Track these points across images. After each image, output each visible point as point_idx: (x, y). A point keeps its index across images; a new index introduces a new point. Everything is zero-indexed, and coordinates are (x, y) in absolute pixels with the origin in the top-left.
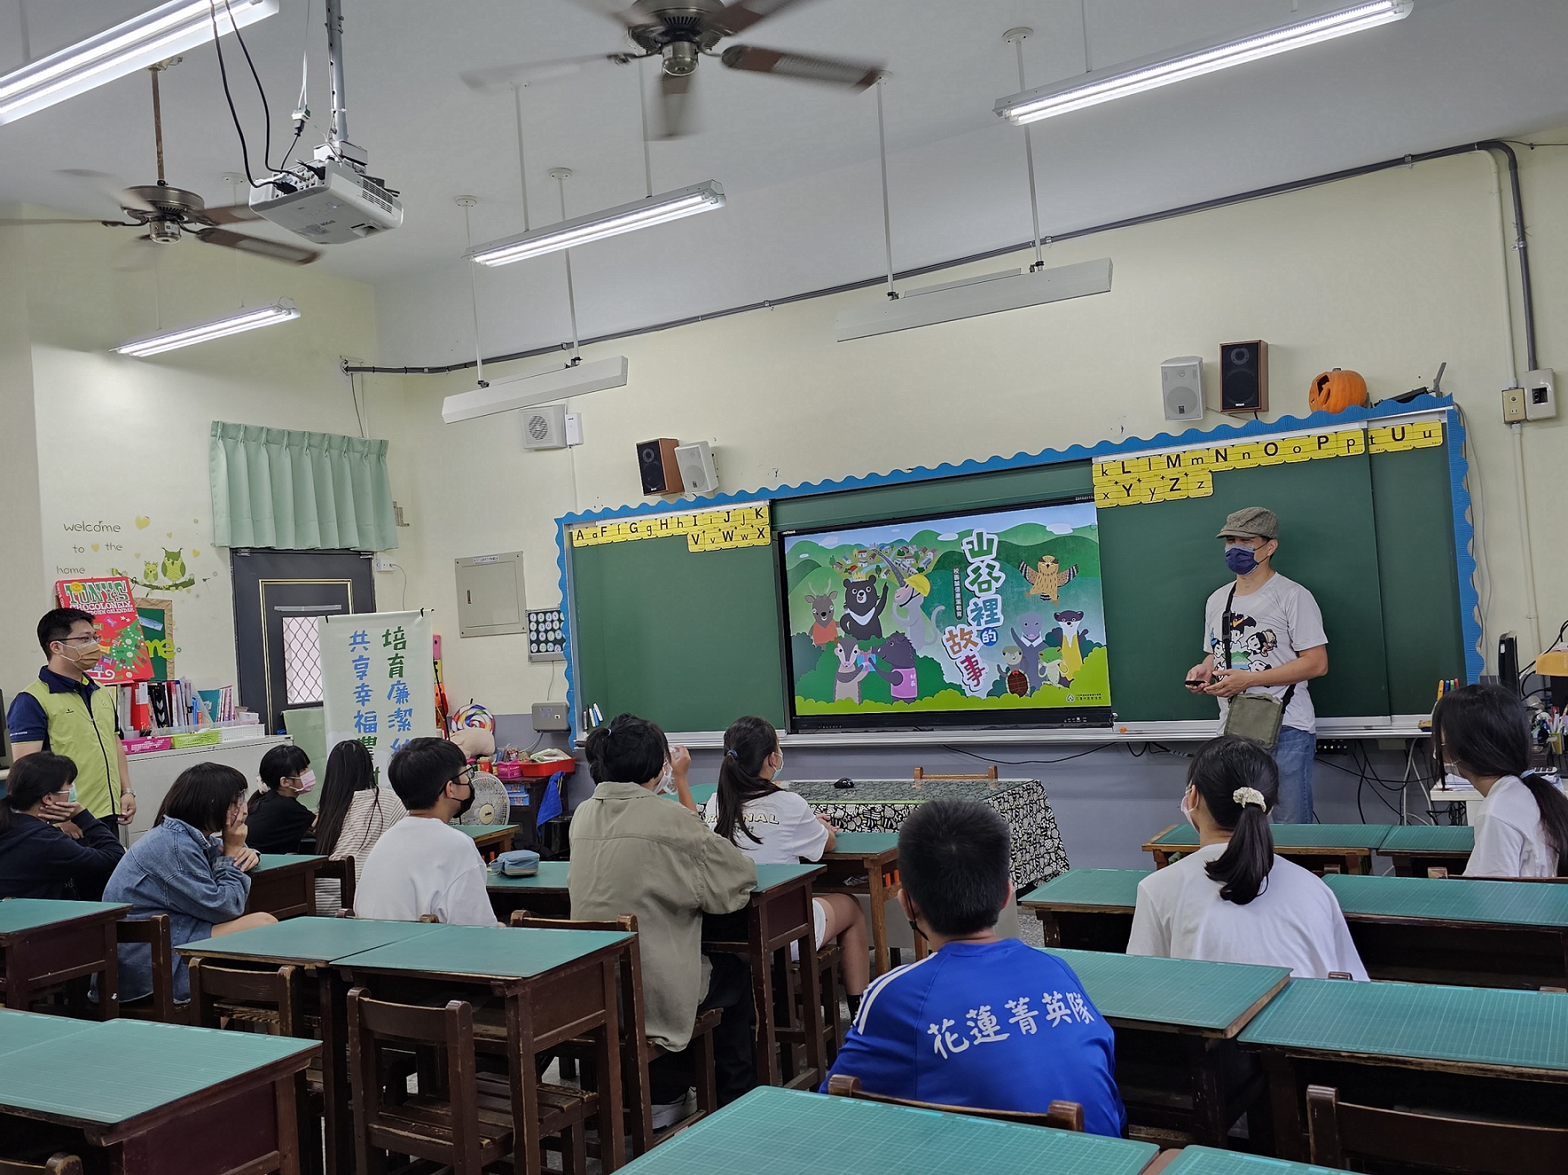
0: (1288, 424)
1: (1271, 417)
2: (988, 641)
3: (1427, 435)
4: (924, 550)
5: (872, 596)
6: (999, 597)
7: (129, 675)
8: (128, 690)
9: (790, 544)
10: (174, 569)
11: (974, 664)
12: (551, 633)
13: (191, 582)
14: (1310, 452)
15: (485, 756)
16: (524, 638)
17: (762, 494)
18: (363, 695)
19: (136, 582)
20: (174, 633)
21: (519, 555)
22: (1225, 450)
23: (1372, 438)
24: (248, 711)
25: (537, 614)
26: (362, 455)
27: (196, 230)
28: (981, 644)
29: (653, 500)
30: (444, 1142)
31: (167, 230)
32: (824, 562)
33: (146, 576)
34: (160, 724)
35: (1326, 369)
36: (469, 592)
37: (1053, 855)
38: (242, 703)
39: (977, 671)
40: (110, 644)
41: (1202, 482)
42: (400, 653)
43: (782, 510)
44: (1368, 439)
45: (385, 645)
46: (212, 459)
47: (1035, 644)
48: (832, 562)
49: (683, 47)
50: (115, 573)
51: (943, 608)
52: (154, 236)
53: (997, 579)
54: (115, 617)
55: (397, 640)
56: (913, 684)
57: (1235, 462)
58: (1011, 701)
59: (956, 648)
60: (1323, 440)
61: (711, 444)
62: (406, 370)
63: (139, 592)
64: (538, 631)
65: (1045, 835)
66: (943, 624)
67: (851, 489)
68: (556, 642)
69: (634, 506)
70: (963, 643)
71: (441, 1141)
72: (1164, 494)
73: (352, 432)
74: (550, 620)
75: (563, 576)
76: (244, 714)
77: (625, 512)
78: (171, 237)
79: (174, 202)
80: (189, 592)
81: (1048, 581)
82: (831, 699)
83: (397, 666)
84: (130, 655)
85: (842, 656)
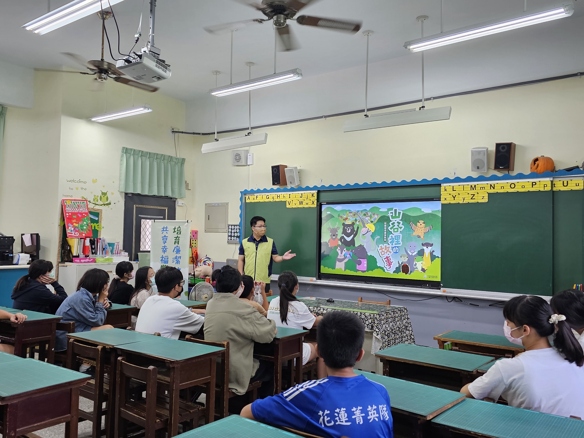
0: (520, 176)
1: (514, 173)
2: (395, 251)
3: (577, 185)
4: (374, 214)
5: (353, 230)
6: (401, 235)
7: (84, 235)
8: (83, 240)
9: (324, 208)
10: (104, 199)
11: (389, 260)
12: (236, 233)
13: (110, 204)
14: (529, 188)
15: (208, 276)
16: (226, 235)
17: (315, 188)
18: (165, 250)
19: (90, 202)
20: (102, 221)
21: (227, 204)
22: (494, 185)
23: (554, 184)
24: (125, 252)
25: (232, 226)
26: (176, 163)
27: (114, 77)
28: (392, 252)
29: (275, 187)
30: (143, 419)
31: (102, 77)
32: (336, 215)
33: (94, 200)
34: (93, 253)
35: (538, 155)
36: (209, 216)
37: (409, 337)
38: (124, 249)
39: (390, 263)
40: (78, 223)
41: (484, 197)
42: (179, 236)
43: (322, 195)
44: (553, 185)
45: (174, 232)
46: (121, 160)
47: (413, 254)
48: (339, 216)
49: (281, 17)
50: (83, 198)
51: (379, 237)
52: (98, 78)
53: (401, 228)
54: (81, 214)
55: (178, 231)
56: (365, 265)
57: (498, 190)
58: (402, 276)
59: (383, 253)
60: (534, 184)
61: (298, 168)
62: (194, 133)
63: (91, 206)
64: (231, 232)
65: (406, 329)
66: (379, 243)
67: (348, 189)
68: (237, 237)
69: (269, 189)
70: (386, 251)
71: (142, 418)
72: (468, 200)
73: (173, 155)
74: (236, 228)
75: (241, 213)
76: (123, 253)
77: (265, 191)
78: (104, 79)
79: (105, 67)
80: (109, 207)
81: (420, 230)
82: (334, 268)
83: (177, 241)
84: (85, 228)
85: (339, 252)
